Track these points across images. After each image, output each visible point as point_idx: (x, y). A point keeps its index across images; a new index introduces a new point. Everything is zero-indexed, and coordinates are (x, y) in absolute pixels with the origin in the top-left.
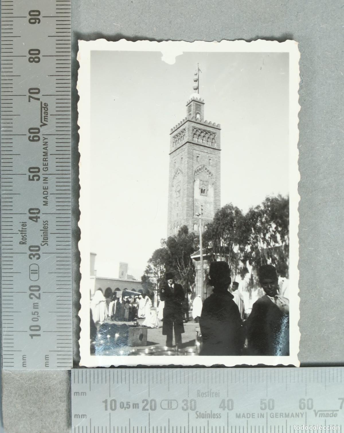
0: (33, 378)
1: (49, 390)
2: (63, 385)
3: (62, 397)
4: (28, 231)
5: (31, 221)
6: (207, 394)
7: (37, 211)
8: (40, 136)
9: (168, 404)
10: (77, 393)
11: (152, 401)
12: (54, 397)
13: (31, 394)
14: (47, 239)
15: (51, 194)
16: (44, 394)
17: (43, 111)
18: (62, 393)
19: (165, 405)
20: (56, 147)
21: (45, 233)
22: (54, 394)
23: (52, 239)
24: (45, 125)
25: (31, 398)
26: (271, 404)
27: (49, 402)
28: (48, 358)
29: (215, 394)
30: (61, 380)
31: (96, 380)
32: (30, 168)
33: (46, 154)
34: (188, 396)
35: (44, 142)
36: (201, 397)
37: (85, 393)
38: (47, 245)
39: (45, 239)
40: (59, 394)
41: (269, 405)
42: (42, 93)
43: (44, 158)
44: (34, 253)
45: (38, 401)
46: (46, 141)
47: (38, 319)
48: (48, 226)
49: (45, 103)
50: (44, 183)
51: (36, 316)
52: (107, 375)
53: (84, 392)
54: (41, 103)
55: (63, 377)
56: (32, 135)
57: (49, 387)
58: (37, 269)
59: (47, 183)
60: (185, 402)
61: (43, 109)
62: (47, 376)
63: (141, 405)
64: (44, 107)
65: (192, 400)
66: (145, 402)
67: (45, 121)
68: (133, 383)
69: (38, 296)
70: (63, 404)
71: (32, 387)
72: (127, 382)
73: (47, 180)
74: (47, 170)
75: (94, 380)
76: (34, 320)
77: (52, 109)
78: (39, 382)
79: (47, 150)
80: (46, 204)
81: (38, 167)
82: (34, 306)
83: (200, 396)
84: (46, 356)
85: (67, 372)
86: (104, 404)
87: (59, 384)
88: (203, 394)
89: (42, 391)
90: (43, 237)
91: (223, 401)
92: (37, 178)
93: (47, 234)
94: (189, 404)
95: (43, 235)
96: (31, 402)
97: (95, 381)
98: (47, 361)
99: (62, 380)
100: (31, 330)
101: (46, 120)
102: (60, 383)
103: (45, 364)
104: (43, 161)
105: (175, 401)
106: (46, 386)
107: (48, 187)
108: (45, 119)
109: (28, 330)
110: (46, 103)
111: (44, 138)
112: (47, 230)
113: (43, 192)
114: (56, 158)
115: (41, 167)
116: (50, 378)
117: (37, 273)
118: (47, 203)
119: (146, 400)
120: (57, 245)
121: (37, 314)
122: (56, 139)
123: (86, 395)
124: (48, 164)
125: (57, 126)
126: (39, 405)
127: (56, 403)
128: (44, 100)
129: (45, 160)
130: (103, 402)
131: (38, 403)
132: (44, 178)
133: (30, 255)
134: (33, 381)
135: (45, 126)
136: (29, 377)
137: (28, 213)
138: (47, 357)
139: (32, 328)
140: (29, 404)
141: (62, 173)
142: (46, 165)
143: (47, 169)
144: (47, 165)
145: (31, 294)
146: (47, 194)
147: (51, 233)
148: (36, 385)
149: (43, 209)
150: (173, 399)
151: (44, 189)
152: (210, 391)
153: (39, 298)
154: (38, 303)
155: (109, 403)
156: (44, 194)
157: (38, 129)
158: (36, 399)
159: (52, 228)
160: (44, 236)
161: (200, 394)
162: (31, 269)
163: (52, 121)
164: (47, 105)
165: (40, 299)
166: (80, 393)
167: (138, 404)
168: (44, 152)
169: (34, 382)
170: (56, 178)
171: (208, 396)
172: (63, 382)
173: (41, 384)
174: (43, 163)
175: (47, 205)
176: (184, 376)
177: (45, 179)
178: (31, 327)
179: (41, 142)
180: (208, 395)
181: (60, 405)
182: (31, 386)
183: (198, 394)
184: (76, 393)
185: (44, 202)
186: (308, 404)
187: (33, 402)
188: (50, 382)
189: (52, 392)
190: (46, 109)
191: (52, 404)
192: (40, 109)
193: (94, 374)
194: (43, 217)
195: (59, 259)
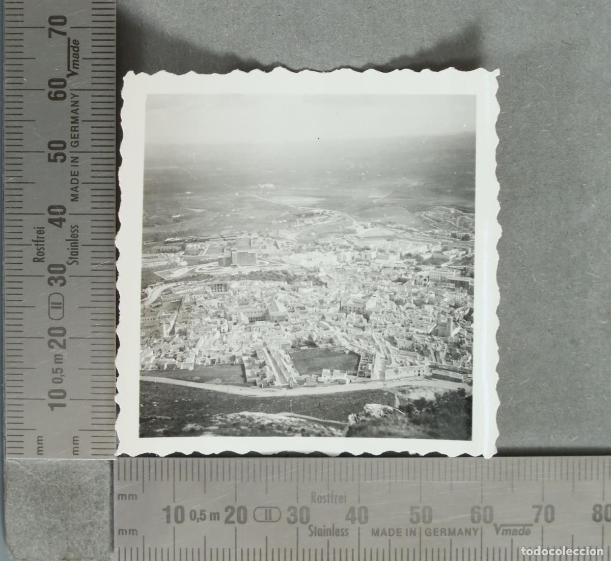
0: (53, 472)
1: (79, 491)
2: (100, 482)
3: (99, 503)
4: (47, 242)
5: (52, 225)
6: (326, 498)
7: (62, 210)
8: (67, 92)
9: (266, 514)
10: (122, 495)
11: (240, 508)
12: (87, 502)
13: (51, 497)
14: (77, 255)
15: (83, 183)
16: (71, 499)
17: (72, 52)
18: (100, 495)
19: (261, 515)
20: (92, 108)
21: (73, 245)
22: (87, 497)
23: (84, 254)
24: (74, 74)
25: (51, 503)
26: (427, 513)
27: (79, 510)
28: (78, 440)
29: (340, 498)
30: (97, 475)
31: (153, 476)
32: (50, 143)
33: (75, 120)
34: (297, 502)
35: (72, 101)
36: (317, 502)
37: (134, 497)
38: (76, 263)
39: (74, 254)
40: (94, 497)
41: (424, 516)
43: (72, 127)
44: (56, 276)
45: (61, 508)
46: (75, 99)
47: (62, 380)
48: (79, 234)
50: (72, 166)
51: (58, 375)
52: (169, 467)
53: (133, 494)
55: (100, 471)
56: (54, 90)
57: (79, 486)
58: (61, 301)
59: (78, 166)
60: (292, 511)
61: (71, 48)
62: (76, 469)
63: (224, 515)
64: (73, 47)
65: (303, 507)
66: (230, 510)
67: (74, 67)
68: (211, 480)
69: (62, 344)
70: (101, 513)
71: (52, 486)
72: (202, 478)
74: (77, 146)
75: (149, 475)
76: (55, 381)
77: (86, 49)
78: (64, 478)
79: (78, 114)
80: (75, 198)
82: (55, 360)
83: (315, 502)
84: (74, 437)
86: (165, 514)
87: (94, 482)
88: (321, 499)
89: (68, 493)
91: (352, 510)
92: (62, 157)
93: (77, 246)
94: (298, 514)
95: (70, 247)
96: (51, 509)
97: (151, 478)
99: (99, 476)
100: (52, 397)
101: (76, 66)
102: (96, 479)
103: (73, 450)
104: (72, 131)
105: (277, 510)
106: (75, 484)
107: (78, 172)
108: (74, 64)
109: (46, 396)
111: (72, 94)
112: (78, 240)
113: (70, 180)
115: (68, 141)
116: (80, 472)
117: (60, 308)
118: (77, 198)
119: (232, 508)
120: (92, 264)
121: (61, 372)
122: (92, 96)
123: (136, 499)
124: (80, 136)
125: (94, 76)
126: (63, 514)
127: (89, 511)
129: (74, 129)
130: (164, 510)
131: (62, 512)
132: (72, 158)
133: (50, 279)
134: (53, 477)
135: (74, 76)
136: (47, 471)
137: (47, 213)
138: (75, 440)
139: (52, 394)
140: (47, 513)
141: (101, 151)
142: (76, 138)
143: (77, 144)
144: (78, 138)
145: (51, 341)
146: (77, 183)
147: (83, 245)
148: (59, 483)
149: (71, 207)
150: (272, 506)
151: (72, 175)
152: (332, 496)
153: (63, 346)
154: (62, 356)
156: (72, 183)
158: (58, 505)
159: (85, 236)
160: (71, 249)
161: (316, 498)
162: (50, 302)
163: (85, 68)
164: (79, 43)
165: (65, 348)
167: (218, 514)
168: (72, 118)
169: (55, 478)
170: (92, 158)
171: (329, 502)
172: (101, 479)
173: (67, 481)
174: (71, 135)
175: (78, 201)
176: (291, 469)
178: (50, 392)
179: (68, 102)
180: (329, 499)
181: (96, 515)
182: (50, 484)
183: (312, 497)
184: (120, 497)
185: (72, 195)
186: (485, 515)
187: (53, 510)
188: (80, 478)
189: (84, 495)
190: (76, 49)
191: (83, 512)
192: (67, 48)
193: (150, 466)
194: (70, 220)
195: (95, 286)
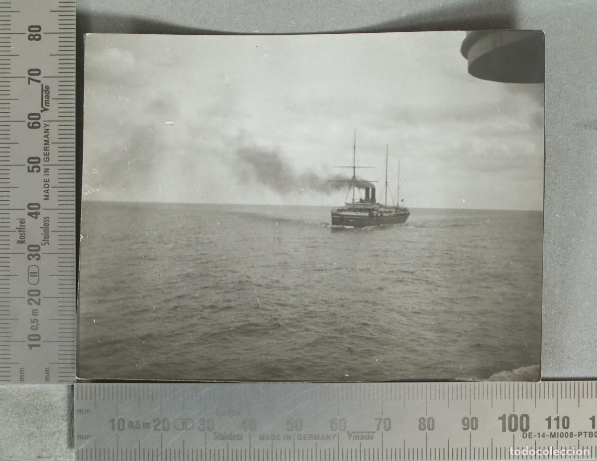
42: (42, 74)
49: (46, 86)
54: (42, 85)
73: (48, 172)
81: (38, 156)
85: (70, 387)
90: (43, 235)
98: (48, 375)
110: (48, 85)
114: (59, 147)
128: (45, 82)
155: (116, 422)
157: (39, 115)
166: (84, 411)
177: (45, 170)
